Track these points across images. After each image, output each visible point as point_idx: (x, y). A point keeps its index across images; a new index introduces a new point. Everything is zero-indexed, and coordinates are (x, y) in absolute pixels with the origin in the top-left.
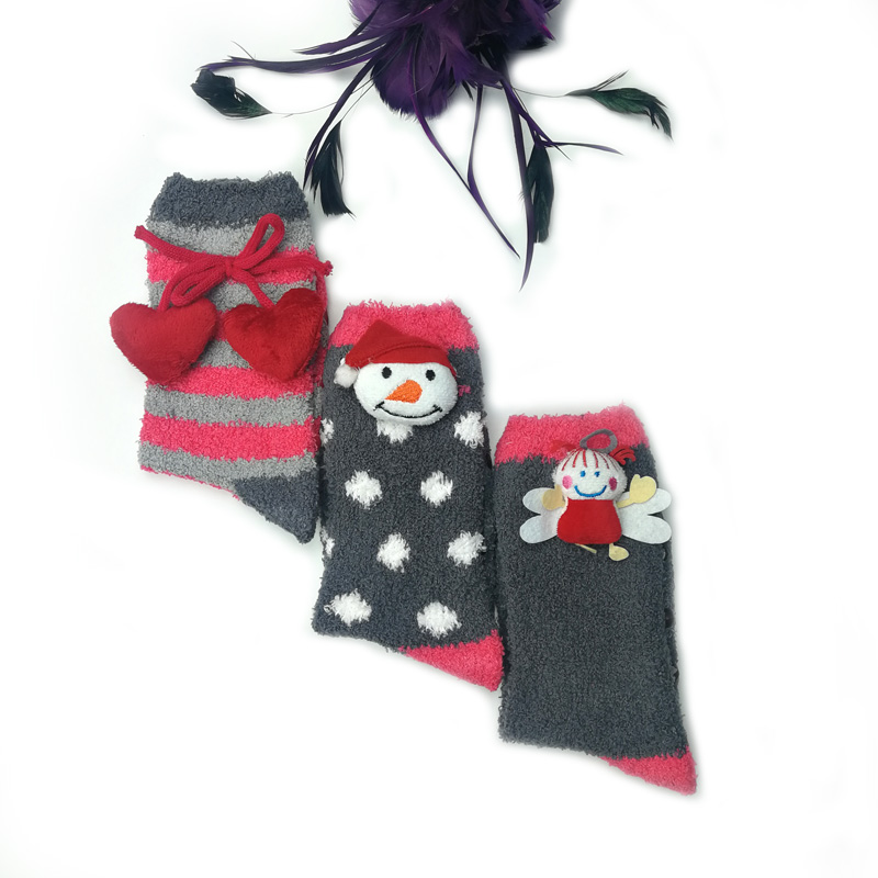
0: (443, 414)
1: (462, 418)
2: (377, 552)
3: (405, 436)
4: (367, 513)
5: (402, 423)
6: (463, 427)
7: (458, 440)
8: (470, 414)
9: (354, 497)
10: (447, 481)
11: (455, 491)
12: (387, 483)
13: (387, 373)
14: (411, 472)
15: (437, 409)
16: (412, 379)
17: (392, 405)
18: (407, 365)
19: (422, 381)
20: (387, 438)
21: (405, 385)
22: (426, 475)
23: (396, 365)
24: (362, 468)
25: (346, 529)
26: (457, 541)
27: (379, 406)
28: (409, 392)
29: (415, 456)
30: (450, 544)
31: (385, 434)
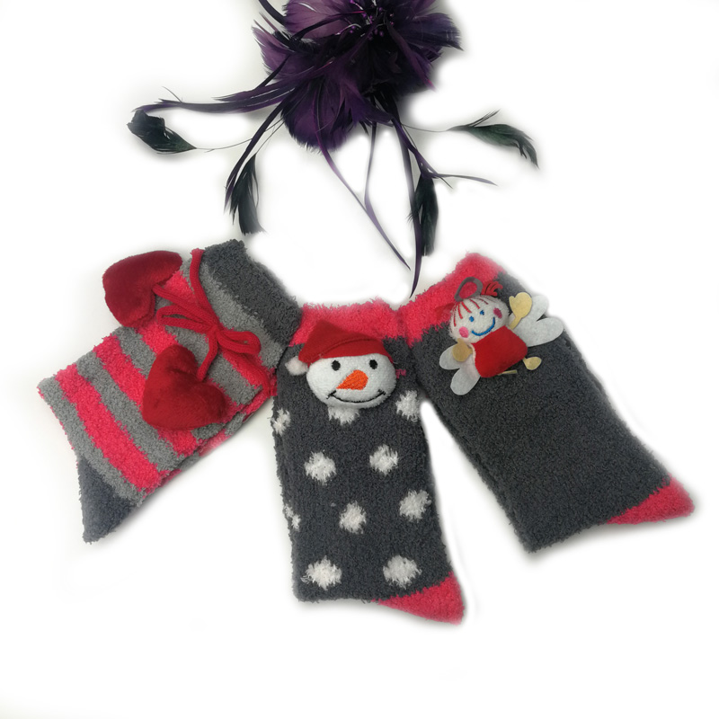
0: (386, 396)
1: (402, 397)
2: (339, 520)
3: (353, 417)
4: (325, 489)
5: (351, 407)
6: (404, 404)
7: (401, 416)
8: (408, 393)
9: (313, 475)
10: (392, 453)
11: (400, 461)
12: (339, 459)
13: (336, 366)
14: (360, 448)
15: (381, 393)
16: (359, 369)
17: (343, 393)
18: (353, 358)
19: (367, 370)
20: (338, 420)
21: (352, 375)
22: (373, 449)
23: (343, 358)
24: (317, 450)
25: (309, 504)
26: (406, 500)
27: (332, 394)
28: (356, 381)
29: (362, 434)
30: (401, 502)
31: (336, 417)
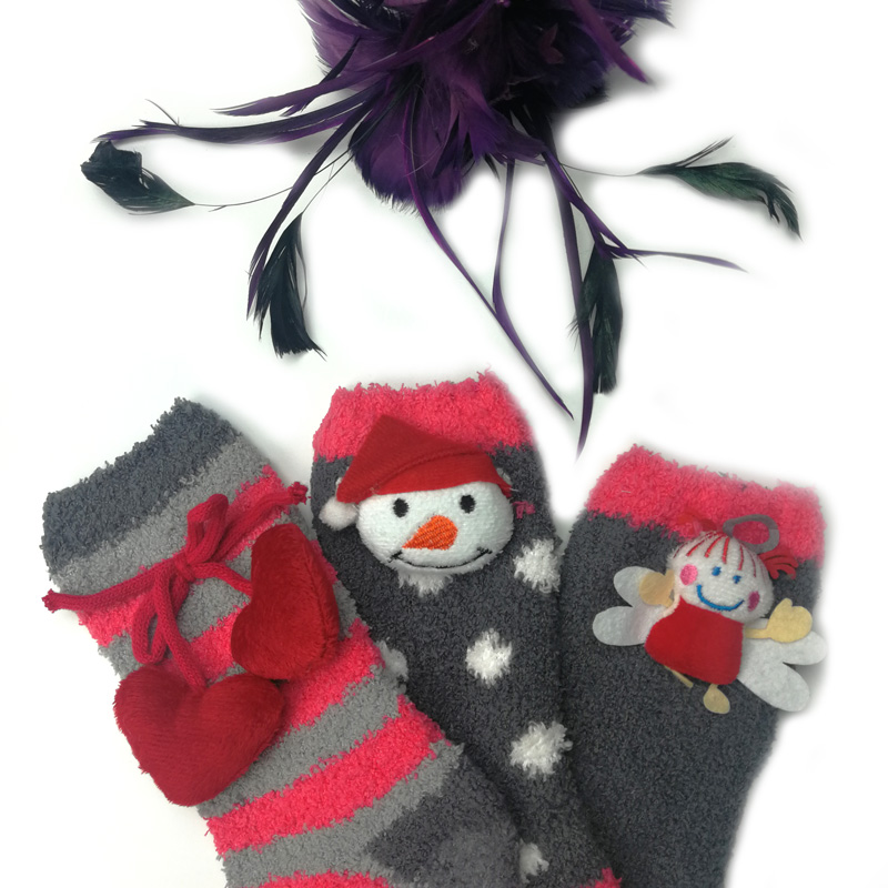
0: (493, 555)
1: (525, 550)
3: (441, 586)
6: (528, 562)
7: (520, 581)
8: (537, 544)
10: (503, 646)
11: (516, 660)
12: (415, 654)
13: (400, 509)
14: (452, 636)
15: (484, 552)
16: (440, 513)
17: (414, 555)
19: (455, 514)
20: (414, 589)
22: (472, 638)
26: (525, 740)
27: (396, 555)
28: (437, 534)
30: (514, 744)
31: (411, 583)
